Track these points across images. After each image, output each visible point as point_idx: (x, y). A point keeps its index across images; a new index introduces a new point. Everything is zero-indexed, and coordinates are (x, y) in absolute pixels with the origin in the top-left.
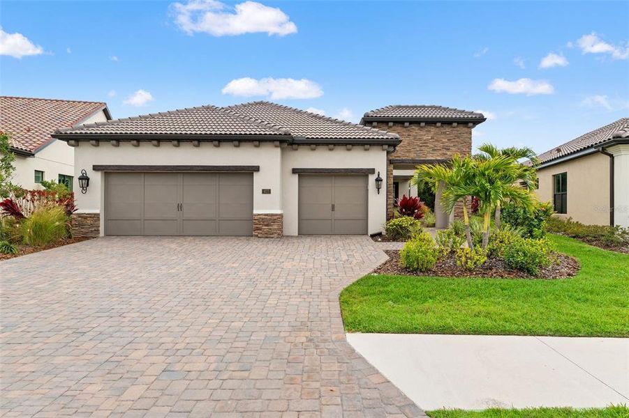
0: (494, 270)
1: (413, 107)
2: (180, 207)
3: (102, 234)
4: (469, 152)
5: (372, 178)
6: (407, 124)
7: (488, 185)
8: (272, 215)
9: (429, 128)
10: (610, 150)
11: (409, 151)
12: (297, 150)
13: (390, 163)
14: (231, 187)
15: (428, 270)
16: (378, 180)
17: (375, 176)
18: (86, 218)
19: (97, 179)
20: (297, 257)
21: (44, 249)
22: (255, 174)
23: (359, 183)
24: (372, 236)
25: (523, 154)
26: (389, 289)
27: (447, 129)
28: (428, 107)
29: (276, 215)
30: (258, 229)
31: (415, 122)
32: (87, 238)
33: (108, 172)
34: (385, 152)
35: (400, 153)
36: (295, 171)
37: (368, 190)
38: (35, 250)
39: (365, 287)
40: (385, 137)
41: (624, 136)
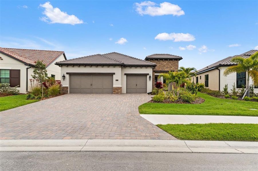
0: (180, 102)
1: (161, 54)
2: (91, 85)
3: (69, 93)
4: (178, 68)
5: (148, 76)
6: (159, 60)
7: (178, 79)
8: (119, 87)
9: (165, 61)
10: (219, 68)
11: (159, 68)
12: (126, 68)
13: (154, 72)
14: (107, 79)
15: (162, 102)
16: (150, 77)
17: (149, 76)
18: (64, 88)
19: (67, 76)
20: (127, 99)
21: (55, 97)
22: (114, 75)
23: (144, 78)
24: (148, 93)
25: (192, 69)
26: (151, 106)
27: (171, 62)
28: (166, 54)
29: (120, 87)
30: (115, 91)
31: (162, 59)
32: (65, 94)
33: (70, 74)
34: (152, 69)
35: (157, 69)
36: (125, 74)
37: (147, 80)
38: (53, 97)
39: (145, 105)
40: (152, 64)
41: (222, 64)
